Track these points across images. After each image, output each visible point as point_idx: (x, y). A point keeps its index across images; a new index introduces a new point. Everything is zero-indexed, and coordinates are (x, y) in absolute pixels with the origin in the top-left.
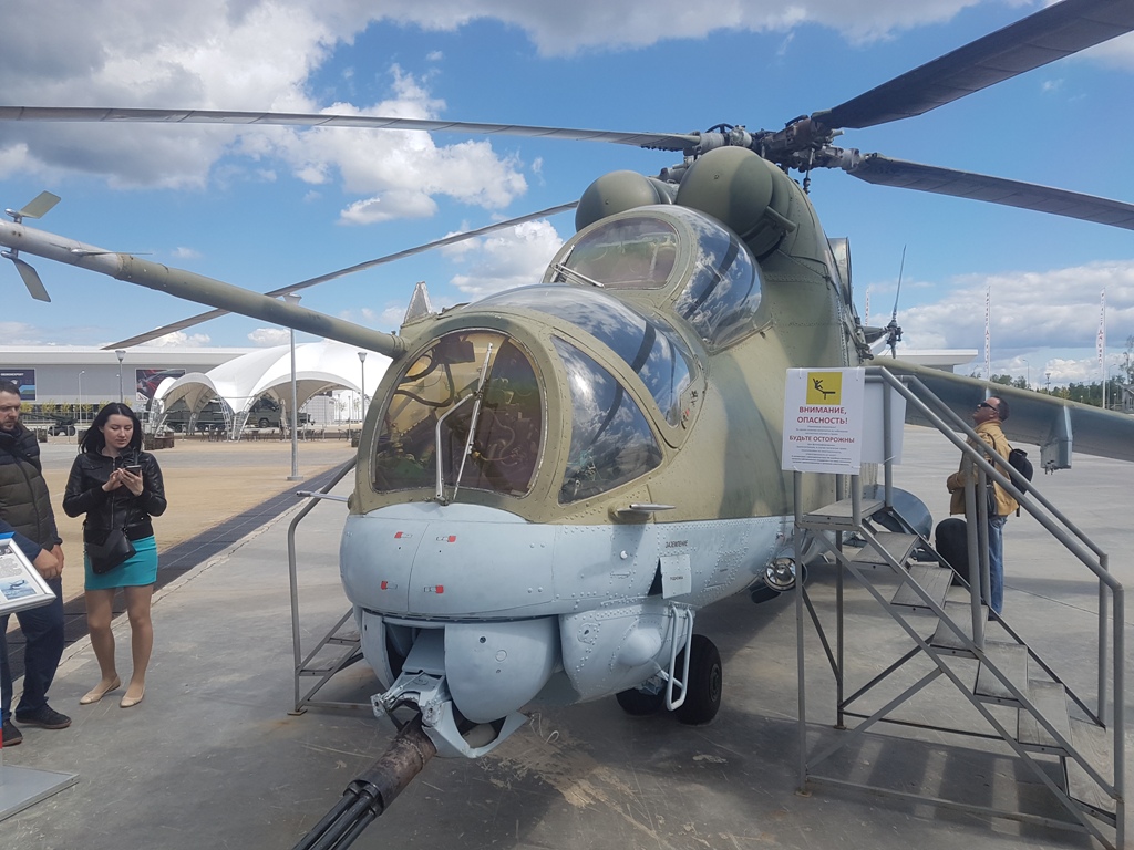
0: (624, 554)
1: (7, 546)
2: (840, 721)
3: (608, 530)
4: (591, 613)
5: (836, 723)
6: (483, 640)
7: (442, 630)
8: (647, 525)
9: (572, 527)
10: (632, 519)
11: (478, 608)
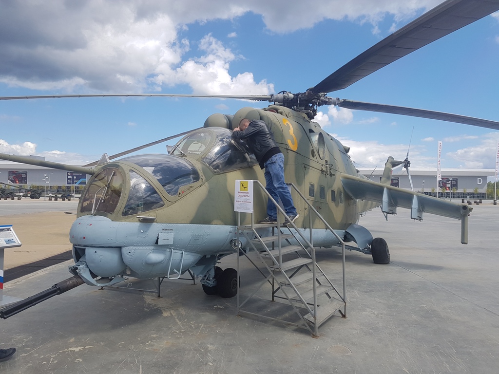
0: (142, 231)
1: (10, 229)
2: (273, 299)
3: (138, 224)
4: (131, 247)
5: (271, 300)
6: (96, 252)
7: (85, 249)
8: (153, 224)
9: (125, 223)
10: (147, 221)
11: (94, 243)
